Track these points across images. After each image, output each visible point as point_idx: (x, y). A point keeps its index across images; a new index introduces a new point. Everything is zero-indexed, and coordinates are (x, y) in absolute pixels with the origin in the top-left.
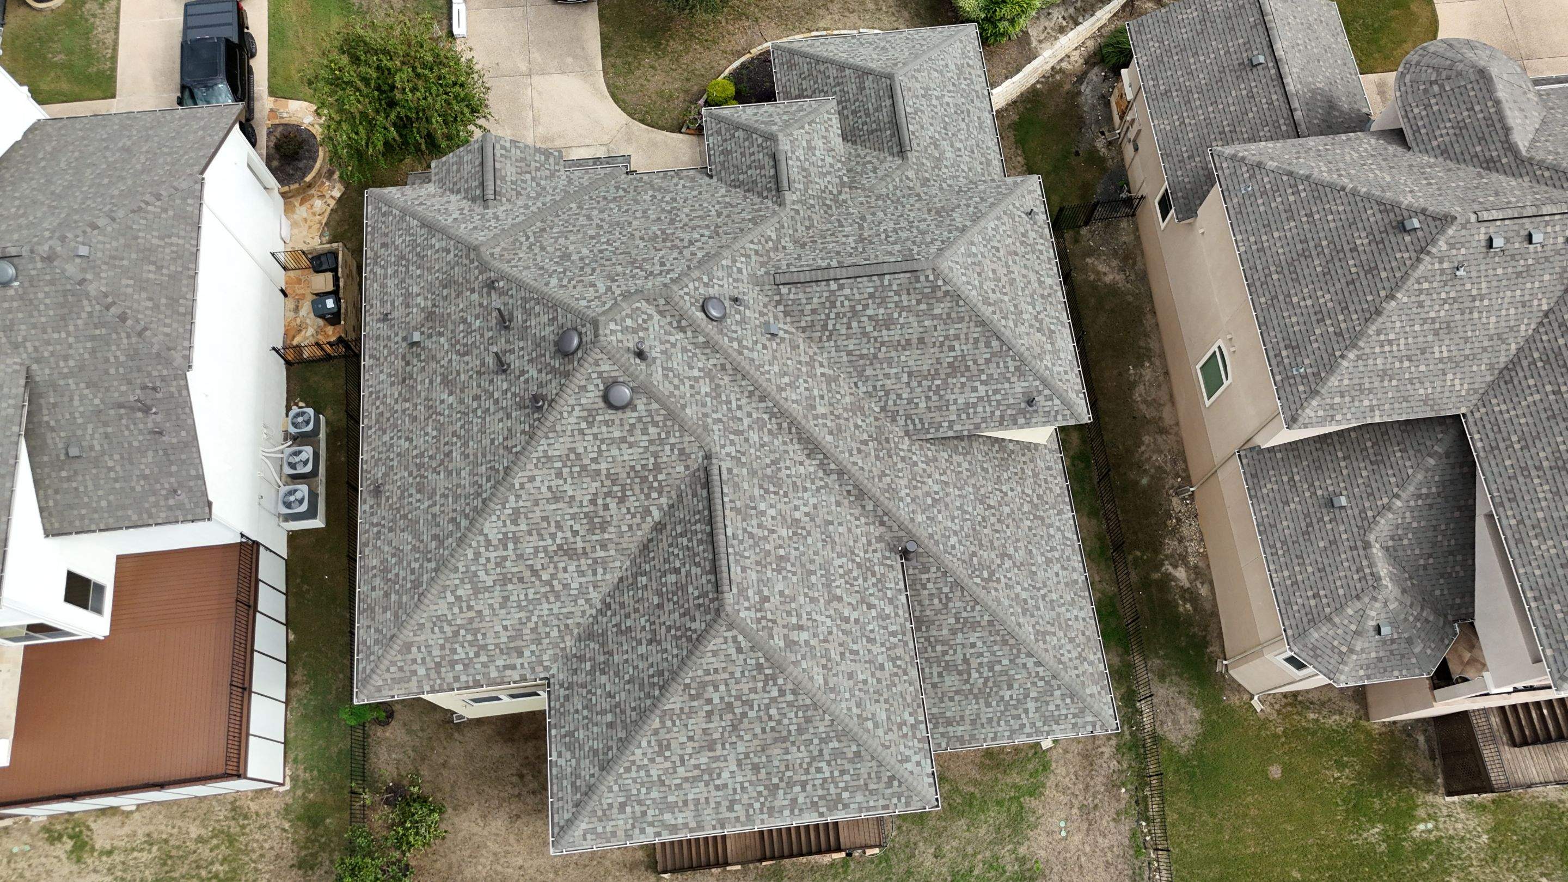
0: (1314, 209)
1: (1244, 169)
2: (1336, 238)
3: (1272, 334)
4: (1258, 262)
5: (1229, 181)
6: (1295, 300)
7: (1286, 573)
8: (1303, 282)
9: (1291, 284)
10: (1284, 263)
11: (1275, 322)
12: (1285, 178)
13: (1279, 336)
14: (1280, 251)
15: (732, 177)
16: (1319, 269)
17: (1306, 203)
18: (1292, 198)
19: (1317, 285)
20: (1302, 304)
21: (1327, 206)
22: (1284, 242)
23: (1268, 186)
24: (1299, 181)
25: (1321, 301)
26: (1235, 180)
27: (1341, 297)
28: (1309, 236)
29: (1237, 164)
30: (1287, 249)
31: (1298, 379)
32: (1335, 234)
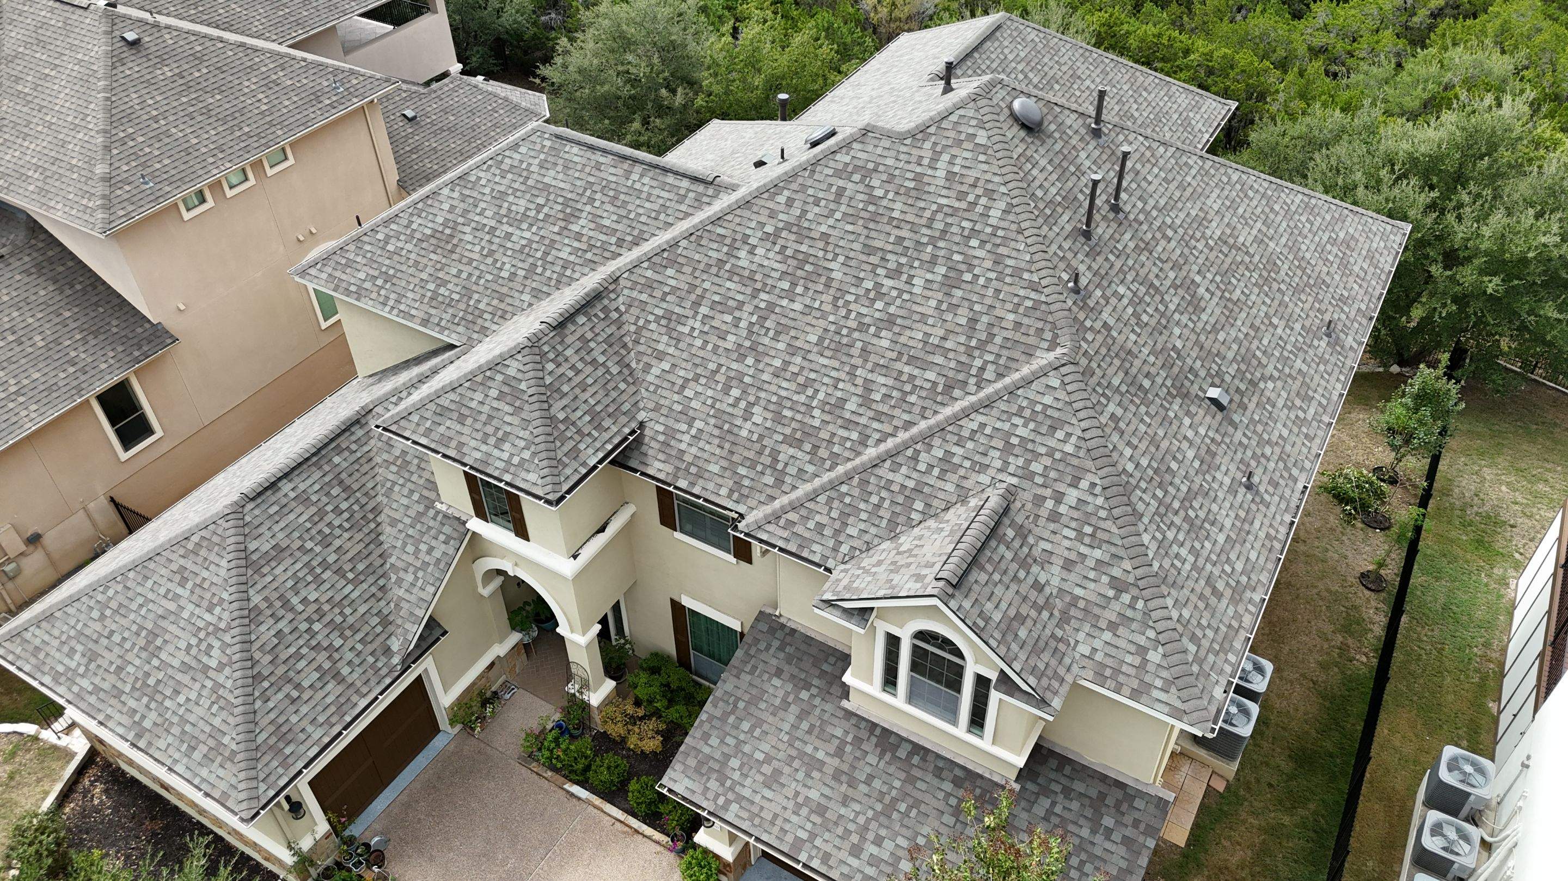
0: (146, 117)
1: (119, 192)
2: (173, 92)
3: (313, 116)
4: (237, 148)
5: (142, 202)
6: (264, 108)
7: (492, 134)
8: (241, 106)
9: (249, 115)
10: (226, 127)
11: (298, 116)
12: (115, 152)
13: (312, 110)
14: (213, 132)
15: (622, 386)
16: (218, 97)
17: (141, 126)
18: (141, 139)
19: (238, 94)
20: (265, 101)
21: (137, 107)
22: (200, 132)
23: (134, 164)
24: (114, 139)
25: (253, 87)
26: (140, 196)
27: (240, 74)
28: (182, 114)
29: (115, 201)
30: (208, 128)
31: (348, 86)
32: (169, 94)
